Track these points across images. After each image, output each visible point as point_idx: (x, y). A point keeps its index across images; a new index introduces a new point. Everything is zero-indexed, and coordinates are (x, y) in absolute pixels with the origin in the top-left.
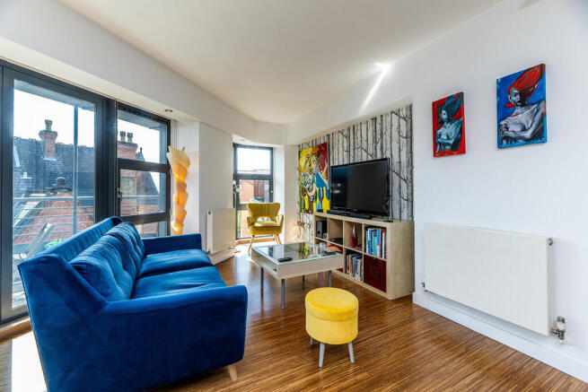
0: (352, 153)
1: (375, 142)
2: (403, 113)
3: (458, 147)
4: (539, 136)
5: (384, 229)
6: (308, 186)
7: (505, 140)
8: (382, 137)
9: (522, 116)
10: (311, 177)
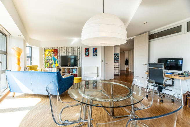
0: (66, 53)
1: (72, 52)
2: (78, 48)
3: (88, 55)
4: (96, 56)
5: (77, 68)
6: (49, 60)
7: (94, 56)
8: (74, 51)
9: (95, 53)
10: (50, 58)
